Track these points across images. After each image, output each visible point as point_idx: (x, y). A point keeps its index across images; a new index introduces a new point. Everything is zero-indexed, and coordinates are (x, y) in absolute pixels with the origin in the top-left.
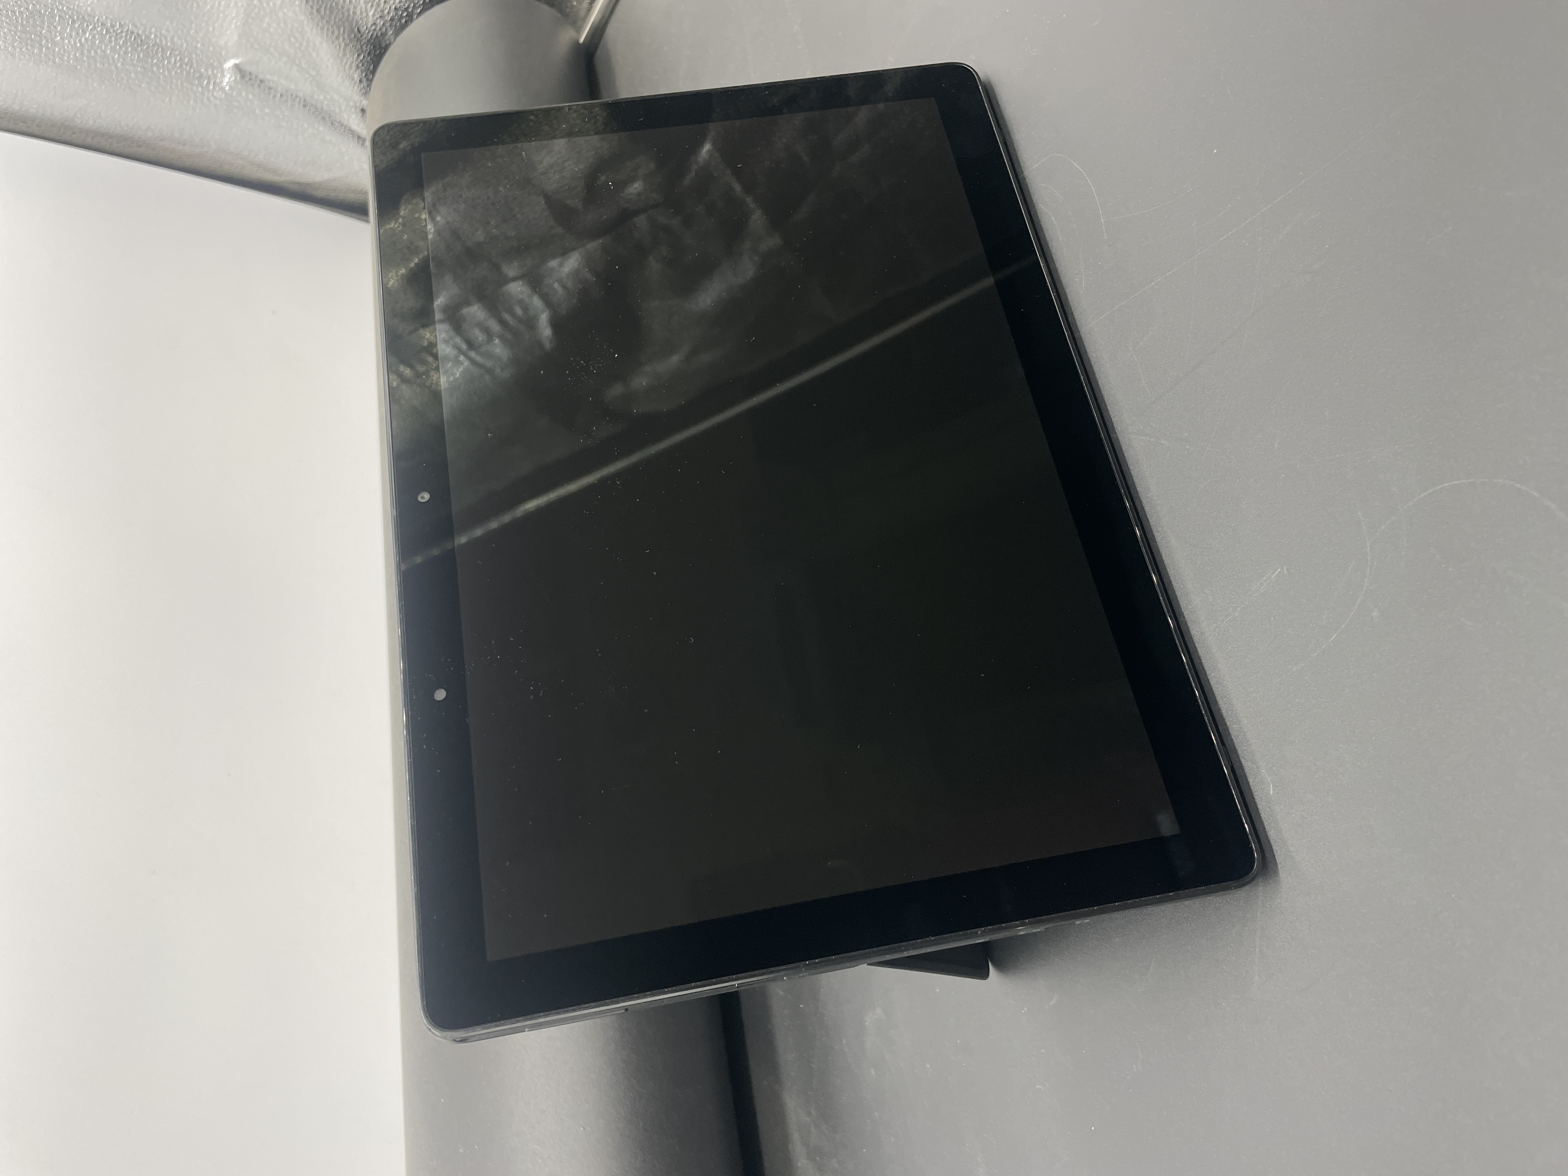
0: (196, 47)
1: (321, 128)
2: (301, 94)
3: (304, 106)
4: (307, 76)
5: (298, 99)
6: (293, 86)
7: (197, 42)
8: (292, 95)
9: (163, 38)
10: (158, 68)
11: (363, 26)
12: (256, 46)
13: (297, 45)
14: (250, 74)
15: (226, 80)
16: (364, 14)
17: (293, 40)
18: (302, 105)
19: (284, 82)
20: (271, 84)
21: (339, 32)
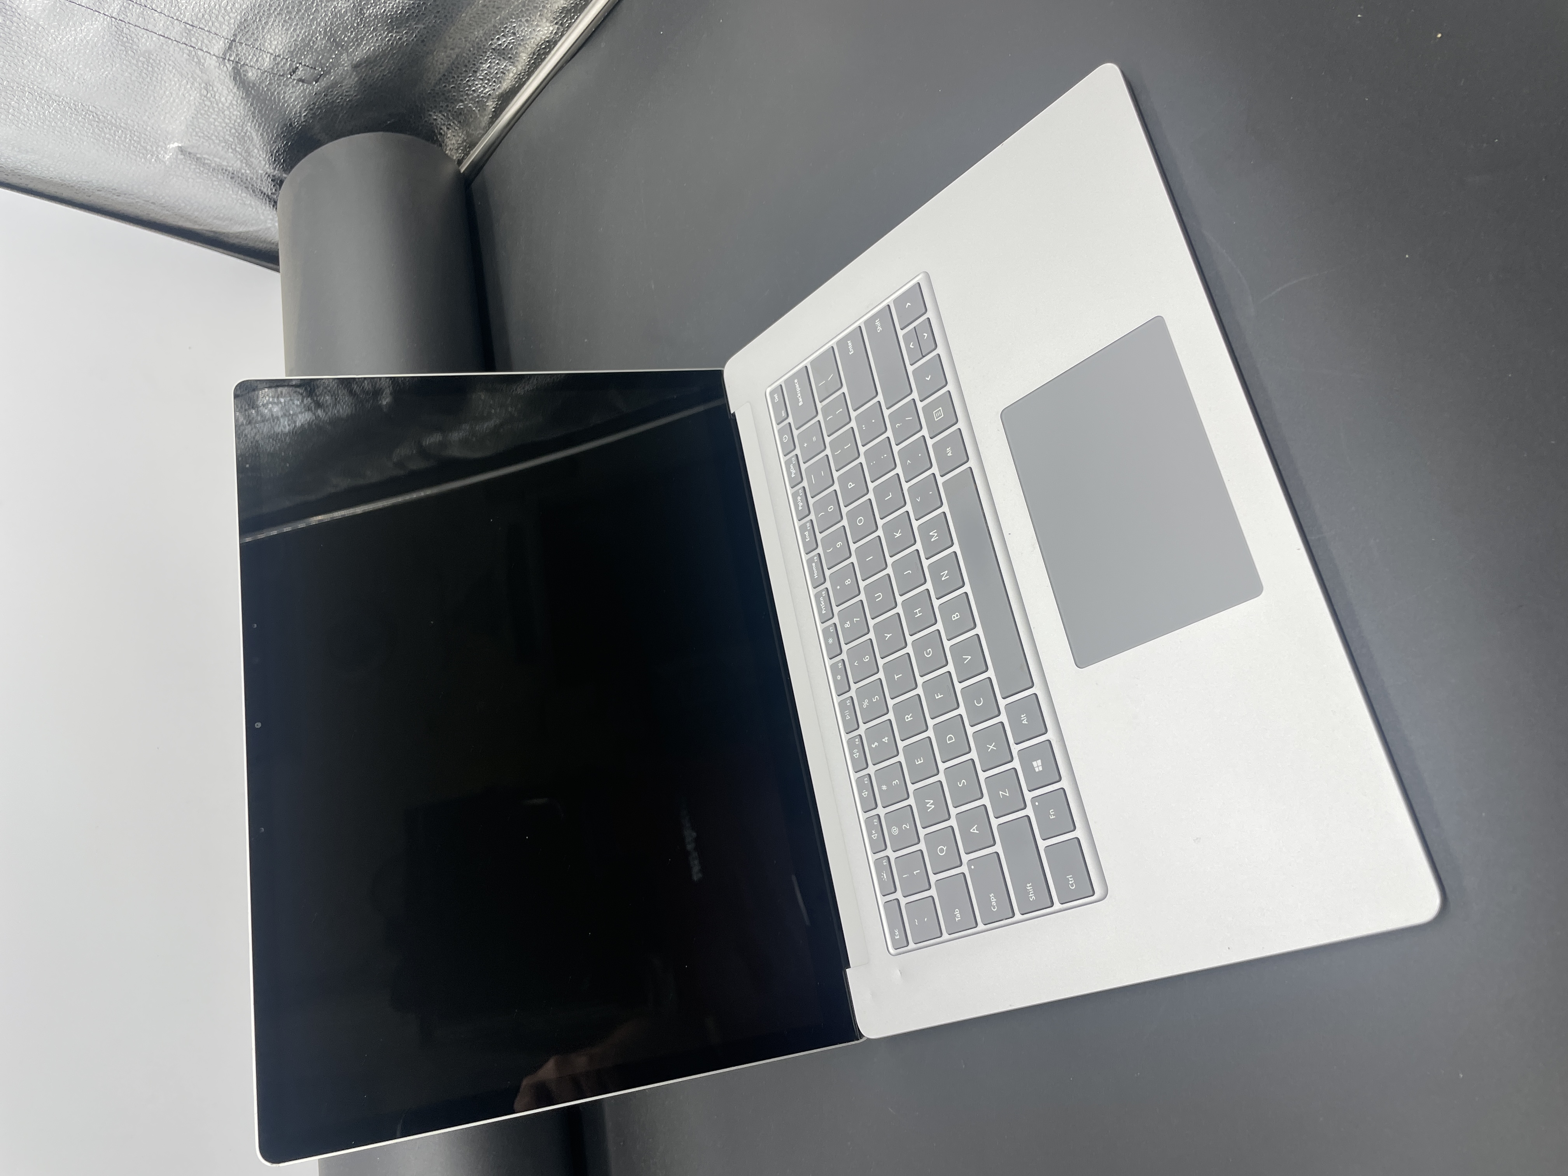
0: (146, 129)
1: (244, 195)
2: (231, 169)
3: (232, 178)
4: (239, 156)
5: (227, 173)
6: (225, 163)
7: (147, 126)
8: (222, 169)
9: (118, 120)
10: (109, 140)
11: (294, 123)
12: (200, 134)
13: (237, 134)
14: (190, 153)
15: (167, 157)
16: (298, 115)
17: (233, 131)
18: (229, 178)
19: (217, 160)
20: (206, 161)
21: (274, 127)
